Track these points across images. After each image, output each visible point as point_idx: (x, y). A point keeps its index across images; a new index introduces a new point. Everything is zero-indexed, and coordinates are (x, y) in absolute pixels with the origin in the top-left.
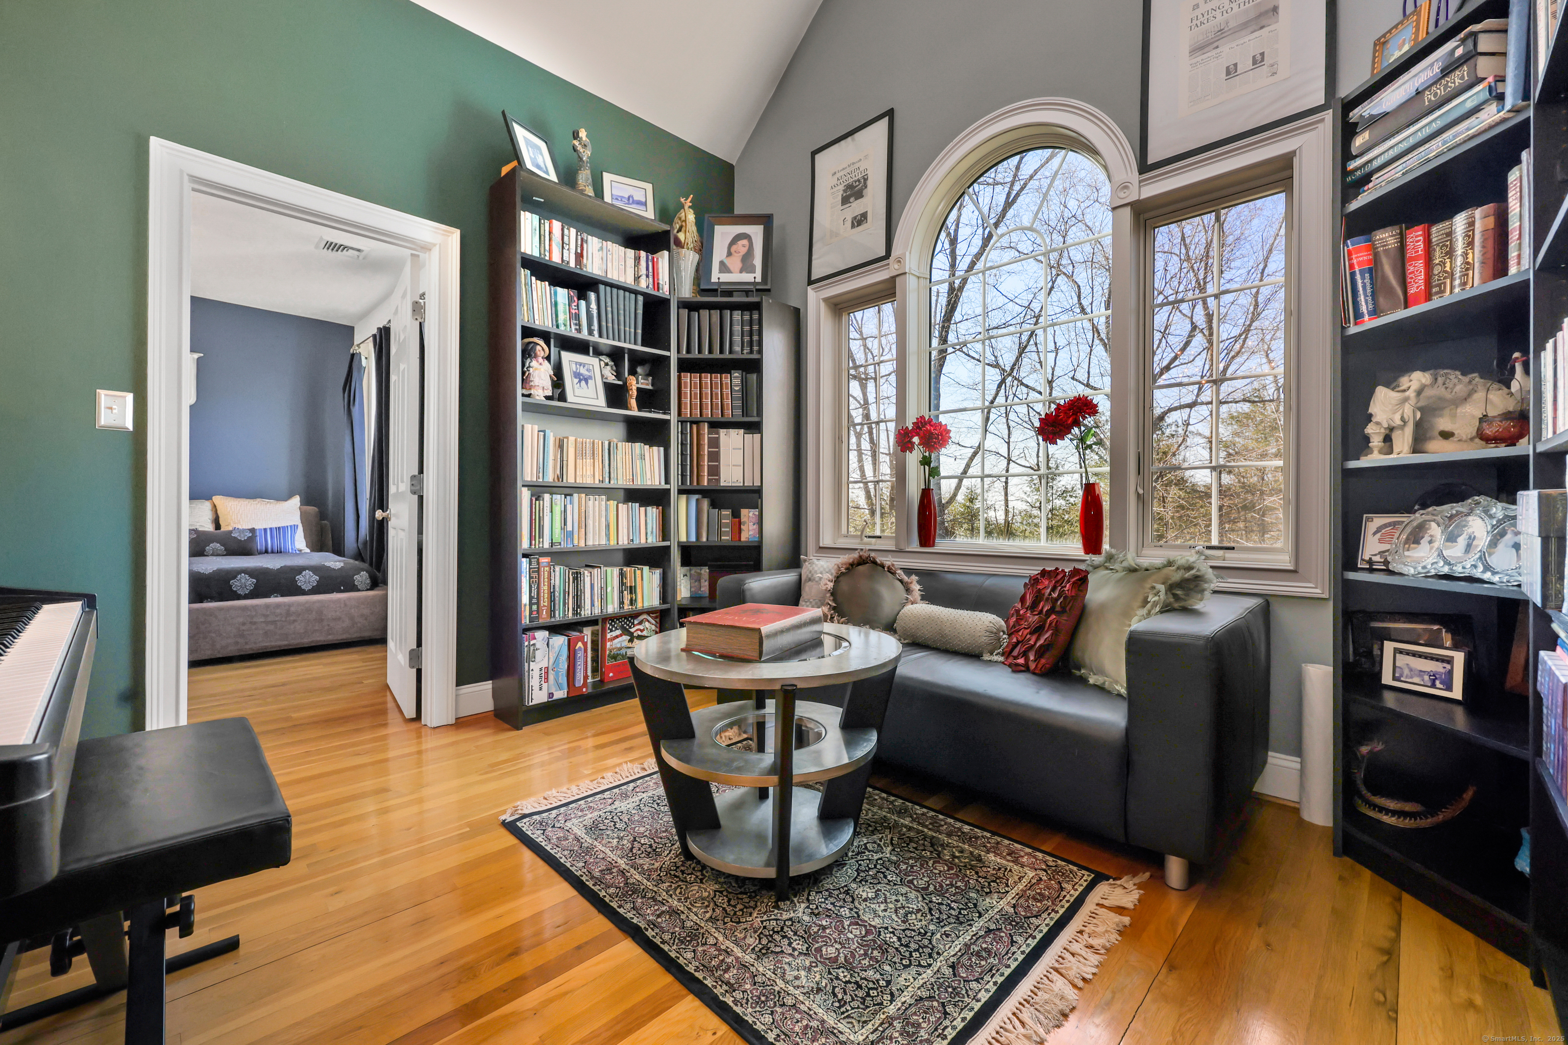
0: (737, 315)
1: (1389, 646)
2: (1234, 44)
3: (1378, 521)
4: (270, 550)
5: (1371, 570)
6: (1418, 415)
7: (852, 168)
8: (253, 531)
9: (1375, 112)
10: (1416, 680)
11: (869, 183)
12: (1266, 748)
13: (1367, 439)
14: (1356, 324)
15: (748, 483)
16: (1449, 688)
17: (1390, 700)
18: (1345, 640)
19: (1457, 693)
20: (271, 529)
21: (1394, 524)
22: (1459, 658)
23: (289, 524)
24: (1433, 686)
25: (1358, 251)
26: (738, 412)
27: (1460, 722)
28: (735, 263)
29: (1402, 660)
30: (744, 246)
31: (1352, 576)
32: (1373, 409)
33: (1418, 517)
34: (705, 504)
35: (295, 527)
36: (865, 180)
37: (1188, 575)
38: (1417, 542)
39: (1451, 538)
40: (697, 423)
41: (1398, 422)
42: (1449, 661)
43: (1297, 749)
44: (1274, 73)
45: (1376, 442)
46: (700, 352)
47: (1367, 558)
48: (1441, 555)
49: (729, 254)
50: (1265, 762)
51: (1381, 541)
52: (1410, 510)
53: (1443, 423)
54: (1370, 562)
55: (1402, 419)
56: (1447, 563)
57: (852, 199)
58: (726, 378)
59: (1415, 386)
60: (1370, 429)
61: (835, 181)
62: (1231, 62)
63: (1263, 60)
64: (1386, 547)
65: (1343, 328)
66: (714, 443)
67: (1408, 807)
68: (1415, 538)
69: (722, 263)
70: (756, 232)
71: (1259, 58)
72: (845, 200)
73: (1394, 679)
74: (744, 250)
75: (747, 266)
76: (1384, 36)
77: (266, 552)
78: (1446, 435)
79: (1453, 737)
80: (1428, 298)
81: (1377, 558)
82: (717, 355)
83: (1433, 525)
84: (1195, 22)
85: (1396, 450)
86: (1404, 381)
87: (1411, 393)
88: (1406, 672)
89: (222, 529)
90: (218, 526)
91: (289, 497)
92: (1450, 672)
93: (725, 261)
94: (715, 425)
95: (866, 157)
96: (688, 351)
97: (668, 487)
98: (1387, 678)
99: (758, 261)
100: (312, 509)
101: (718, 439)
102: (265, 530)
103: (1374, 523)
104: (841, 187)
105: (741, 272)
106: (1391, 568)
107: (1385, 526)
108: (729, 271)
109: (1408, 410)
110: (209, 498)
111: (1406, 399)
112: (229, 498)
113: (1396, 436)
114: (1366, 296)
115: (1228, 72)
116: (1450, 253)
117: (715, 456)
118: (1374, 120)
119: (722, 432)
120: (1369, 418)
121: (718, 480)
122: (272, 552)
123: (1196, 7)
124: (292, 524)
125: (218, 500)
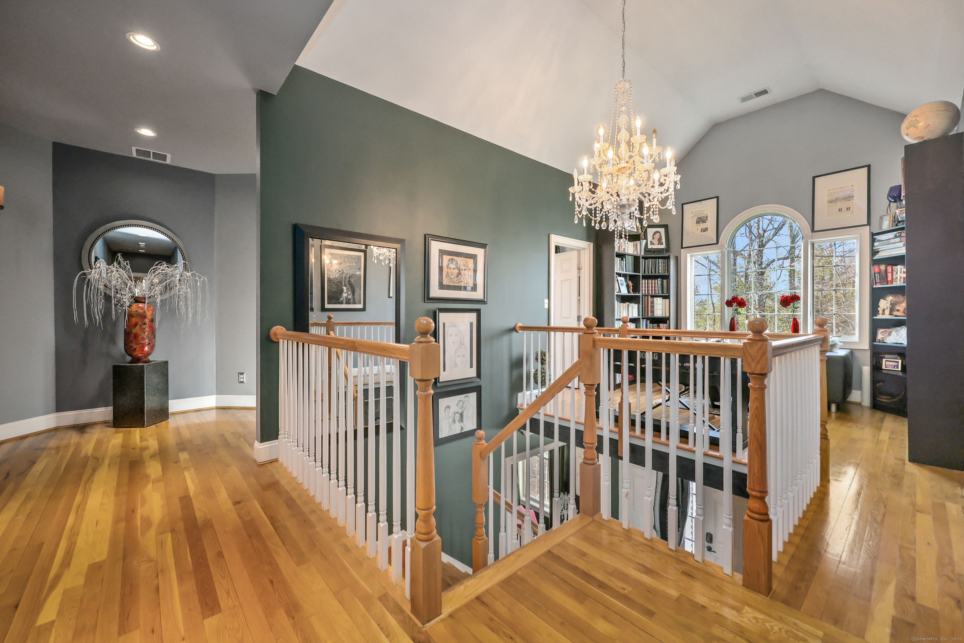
0: (660, 260)
1: (884, 360)
2: (841, 203)
3: (881, 330)
5: (879, 342)
6: (891, 306)
7: (701, 212)
9: (880, 239)
10: (891, 367)
11: (708, 218)
12: (852, 389)
13: (878, 311)
14: (875, 285)
15: (664, 315)
16: (898, 368)
17: (884, 371)
18: (873, 359)
19: (900, 369)
21: (885, 331)
22: (900, 361)
24: (894, 368)
25: (876, 268)
26: (660, 292)
27: (900, 374)
28: (656, 241)
29: (887, 363)
30: (658, 235)
31: (875, 343)
32: (879, 304)
33: (890, 330)
34: (649, 322)
36: (707, 217)
37: (833, 343)
38: (890, 335)
39: (897, 335)
40: (647, 296)
41: (886, 308)
42: (898, 362)
43: (860, 388)
44: (853, 213)
45: (881, 312)
46: (648, 273)
47: (878, 339)
48: (895, 338)
49: (653, 238)
50: (851, 392)
51: (882, 335)
52: (889, 328)
53: (897, 308)
54: (879, 340)
55: (887, 307)
56: (896, 340)
57: (701, 223)
58: (656, 281)
59: (890, 300)
60: (879, 309)
61: (693, 215)
62: (840, 208)
63: (849, 209)
64: (883, 336)
65: (872, 286)
66: (652, 302)
67: (888, 397)
68: (890, 334)
69: (651, 242)
70: (662, 230)
71: (848, 208)
72: (698, 222)
73: (886, 367)
74: (658, 237)
75: (660, 243)
76: (882, 216)
78: (898, 310)
79: (900, 376)
80: (892, 284)
81: (881, 339)
82: (654, 274)
83: (894, 332)
84: (829, 194)
85: (885, 314)
86: (888, 298)
87: (889, 301)
88: (888, 365)
92: (898, 365)
93: (652, 241)
94: (652, 297)
95: (707, 210)
96: (644, 273)
97: (639, 317)
98: (884, 367)
99: (664, 240)
101: (653, 301)
103: (880, 331)
104: (696, 218)
105: (658, 245)
106: (884, 341)
107: (883, 332)
108: (654, 244)
109: (888, 305)
111: (888, 303)
113: (885, 311)
114: (878, 279)
115: (839, 210)
116: (897, 273)
117: (653, 307)
118: (880, 241)
119: (655, 299)
120: (879, 306)
121: (654, 315)
123: (829, 190)
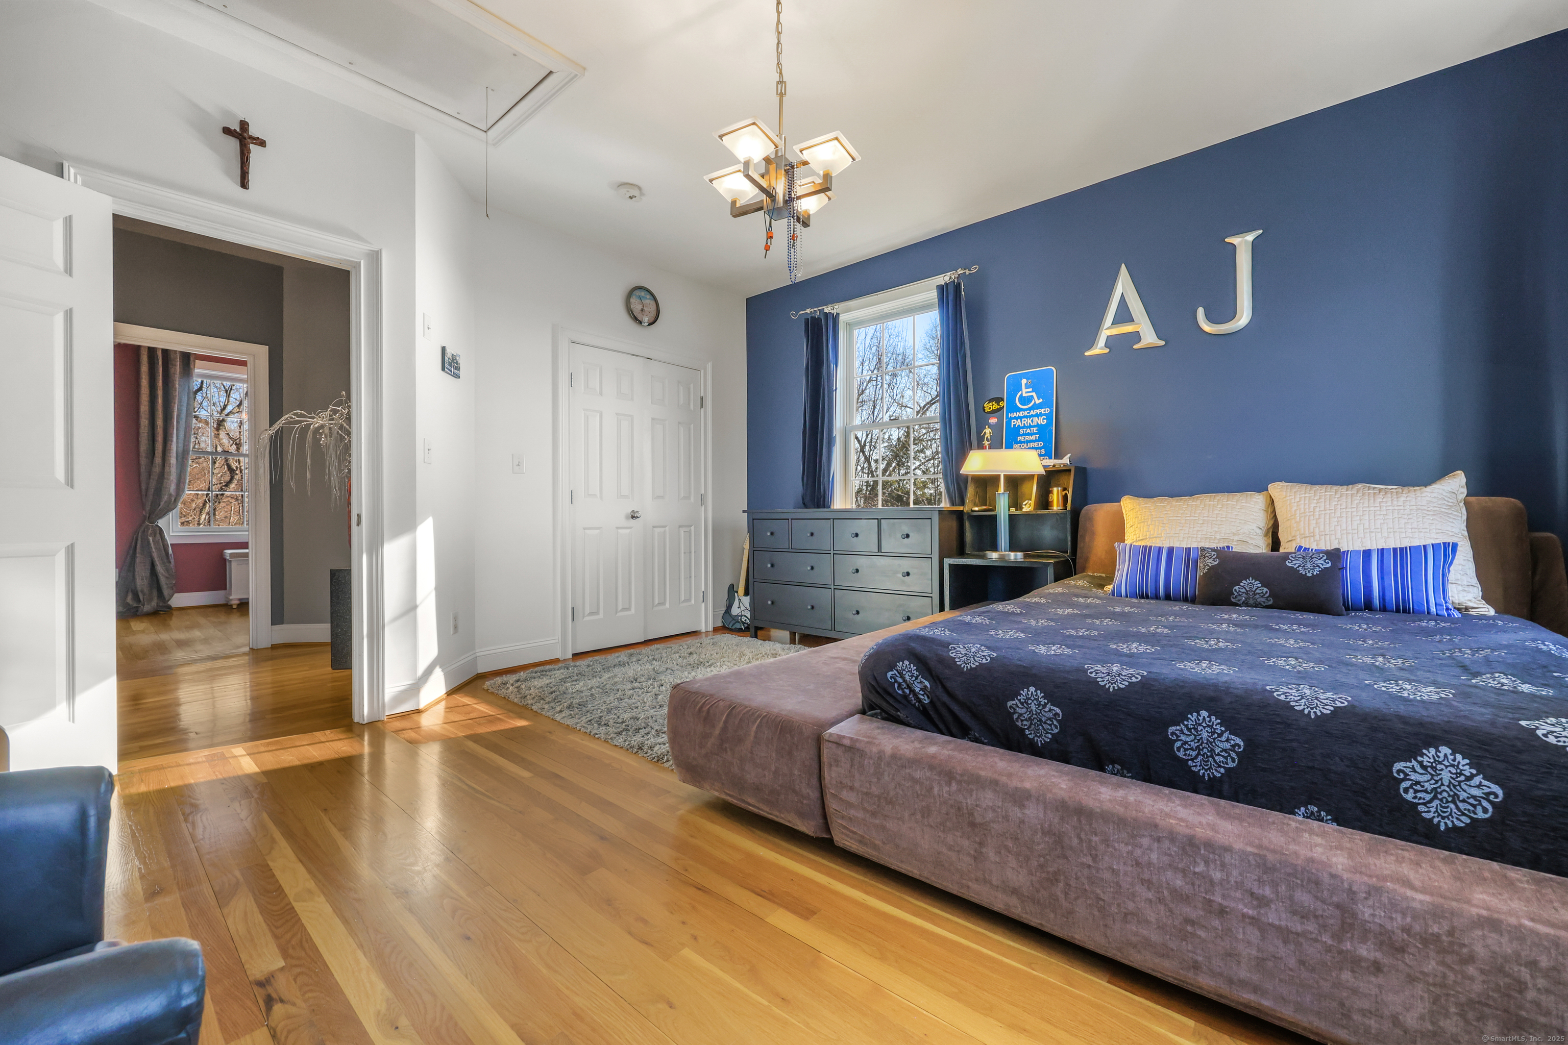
4: (1376, 602)
8: (1335, 555)
20: (1382, 552)
23: (1429, 542)
35: (1447, 551)
77: (1368, 606)
89: (1282, 550)
90: (1276, 544)
91: (1443, 472)
100: (1503, 504)
102: (1367, 554)
110: (1261, 488)
112: (1297, 486)
122: (1384, 609)
124: (1440, 540)
125: (1277, 490)
